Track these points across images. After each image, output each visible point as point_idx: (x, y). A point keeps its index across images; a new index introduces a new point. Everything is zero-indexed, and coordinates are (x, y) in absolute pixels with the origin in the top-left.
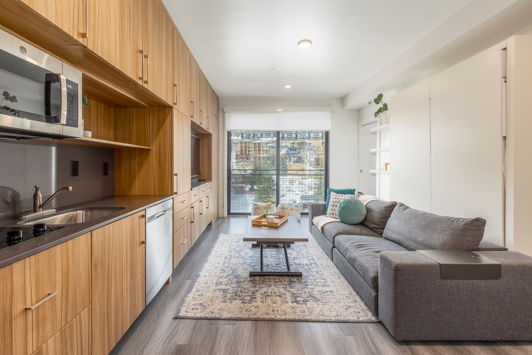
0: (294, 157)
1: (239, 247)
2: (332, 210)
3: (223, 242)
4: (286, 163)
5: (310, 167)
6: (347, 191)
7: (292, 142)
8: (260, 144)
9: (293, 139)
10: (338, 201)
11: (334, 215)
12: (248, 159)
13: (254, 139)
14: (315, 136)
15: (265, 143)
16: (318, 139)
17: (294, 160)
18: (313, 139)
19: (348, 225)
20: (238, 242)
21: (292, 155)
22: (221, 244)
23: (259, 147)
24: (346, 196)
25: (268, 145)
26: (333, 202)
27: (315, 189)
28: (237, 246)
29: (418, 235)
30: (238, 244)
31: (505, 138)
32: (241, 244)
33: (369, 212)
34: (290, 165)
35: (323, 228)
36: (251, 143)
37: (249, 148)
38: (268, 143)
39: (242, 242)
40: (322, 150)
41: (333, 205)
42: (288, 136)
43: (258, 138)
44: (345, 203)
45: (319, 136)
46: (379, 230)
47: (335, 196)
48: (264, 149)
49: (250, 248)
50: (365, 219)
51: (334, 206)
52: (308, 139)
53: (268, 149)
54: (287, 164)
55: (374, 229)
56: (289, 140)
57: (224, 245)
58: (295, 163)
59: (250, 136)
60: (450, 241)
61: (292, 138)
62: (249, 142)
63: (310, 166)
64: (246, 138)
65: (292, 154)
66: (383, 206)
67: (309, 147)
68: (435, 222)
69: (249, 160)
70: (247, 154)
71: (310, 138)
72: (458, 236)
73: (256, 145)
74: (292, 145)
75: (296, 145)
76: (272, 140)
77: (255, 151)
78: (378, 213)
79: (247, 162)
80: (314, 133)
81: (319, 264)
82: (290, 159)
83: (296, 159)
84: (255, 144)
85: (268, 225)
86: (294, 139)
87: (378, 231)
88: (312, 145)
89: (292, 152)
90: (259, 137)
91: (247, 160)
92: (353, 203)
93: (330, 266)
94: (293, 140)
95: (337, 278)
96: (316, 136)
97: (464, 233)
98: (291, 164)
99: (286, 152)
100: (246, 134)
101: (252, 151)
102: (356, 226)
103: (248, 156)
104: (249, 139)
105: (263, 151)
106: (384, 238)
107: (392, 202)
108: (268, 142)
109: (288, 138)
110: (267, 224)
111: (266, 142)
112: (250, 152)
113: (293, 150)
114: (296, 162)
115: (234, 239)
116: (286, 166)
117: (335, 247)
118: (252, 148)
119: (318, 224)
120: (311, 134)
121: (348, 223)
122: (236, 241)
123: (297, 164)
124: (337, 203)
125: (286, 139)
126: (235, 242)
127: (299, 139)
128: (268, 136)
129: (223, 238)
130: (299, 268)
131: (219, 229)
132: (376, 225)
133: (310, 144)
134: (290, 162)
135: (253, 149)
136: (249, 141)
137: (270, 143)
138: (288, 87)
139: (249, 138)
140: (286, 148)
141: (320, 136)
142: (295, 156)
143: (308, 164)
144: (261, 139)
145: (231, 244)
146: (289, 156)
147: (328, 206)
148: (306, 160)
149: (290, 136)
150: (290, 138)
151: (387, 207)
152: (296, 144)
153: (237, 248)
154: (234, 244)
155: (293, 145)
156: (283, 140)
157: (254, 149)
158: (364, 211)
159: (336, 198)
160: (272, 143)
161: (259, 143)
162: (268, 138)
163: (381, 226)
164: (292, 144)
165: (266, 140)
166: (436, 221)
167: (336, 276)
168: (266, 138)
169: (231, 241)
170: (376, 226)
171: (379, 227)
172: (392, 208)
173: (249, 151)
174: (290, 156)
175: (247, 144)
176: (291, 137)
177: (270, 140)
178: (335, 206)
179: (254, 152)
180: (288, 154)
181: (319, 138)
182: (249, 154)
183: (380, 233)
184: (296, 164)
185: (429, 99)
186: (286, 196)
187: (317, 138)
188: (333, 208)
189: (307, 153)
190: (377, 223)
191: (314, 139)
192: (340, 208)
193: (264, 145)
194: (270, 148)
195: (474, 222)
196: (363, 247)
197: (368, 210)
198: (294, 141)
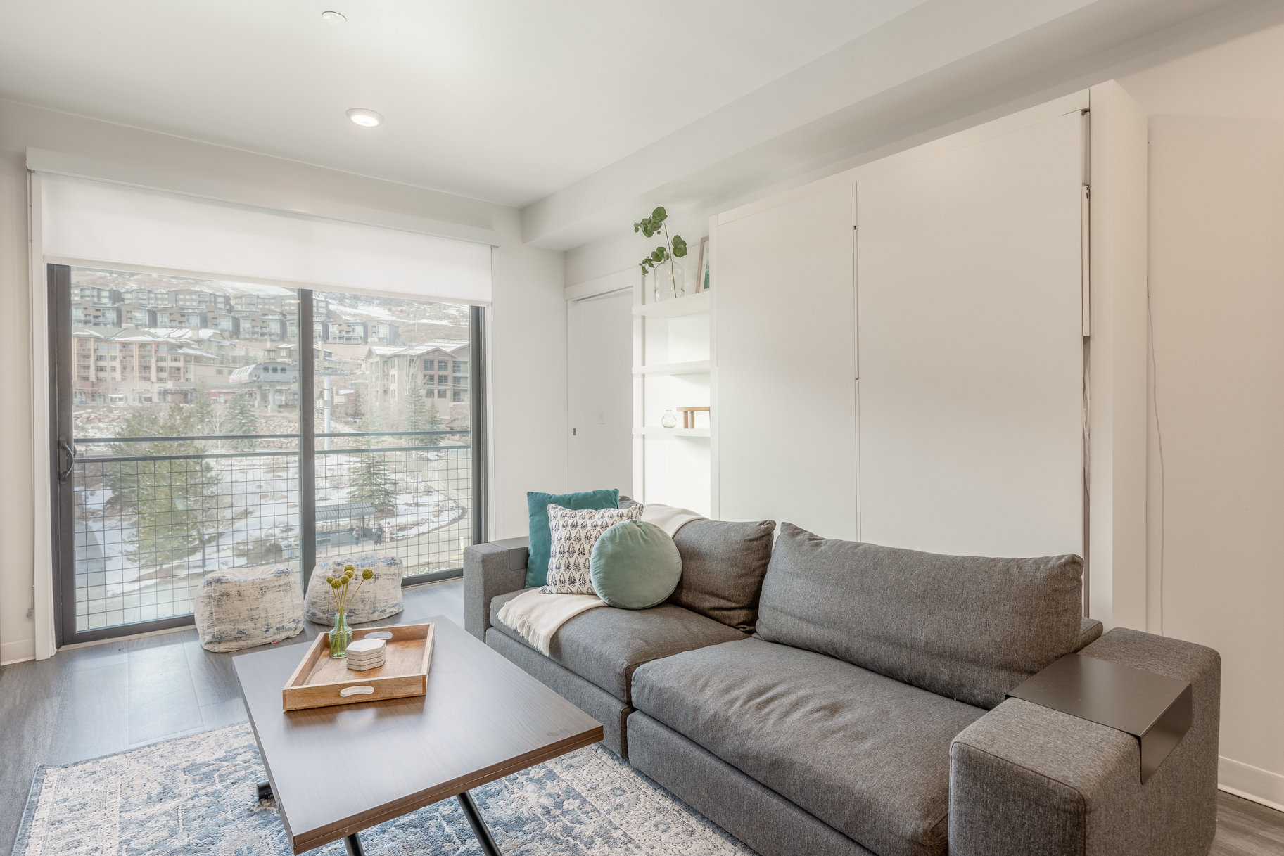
0: (280, 391)
1: (188, 822)
2: (568, 568)
3: (72, 826)
4: (252, 409)
5: (331, 422)
6: (598, 496)
7: (269, 345)
8: (148, 348)
9: (273, 337)
10: (583, 533)
11: (578, 583)
12: (93, 396)
13: (119, 329)
14: (344, 333)
15: (167, 343)
16: (352, 341)
17: (278, 403)
18: (337, 341)
19: (637, 614)
20: (165, 794)
21: (271, 386)
22: (63, 842)
23: (142, 357)
24: (606, 515)
25: (180, 351)
26: (569, 539)
27: (353, 486)
28: (172, 824)
29: (907, 623)
30: (169, 805)
31: (1086, 340)
32: (191, 803)
33: (691, 559)
34: (264, 417)
35: (555, 642)
36: (107, 341)
37: (100, 358)
38: (180, 347)
39: (194, 787)
40: (367, 373)
41: (571, 549)
42: (253, 327)
43: (137, 325)
44: (618, 540)
45: (355, 335)
46: (731, 613)
47: (567, 518)
48: (162, 364)
49: (252, 813)
50: (680, 586)
51: (574, 552)
52: (322, 340)
53: (180, 364)
54: (256, 414)
55: (716, 612)
56: (256, 339)
57: (79, 843)
58: (282, 410)
59: (100, 319)
60: (1022, 634)
61: (270, 335)
62: (97, 339)
63: (331, 419)
64: (86, 323)
65: (272, 384)
66: (739, 538)
67: (326, 364)
68: (951, 579)
69: (99, 401)
70: (93, 378)
71: (328, 338)
72: (1041, 614)
73: (132, 351)
74: (269, 354)
75: (283, 357)
76: (195, 338)
77: (128, 370)
78: (724, 560)
79: (93, 407)
80: (340, 325)
81: (585, 790)
82: (264, 398)
83: (286, 397)
84: (125, 345)
85: (379, 697)
86: (277, 338)
87: (729, 617)
88: (334, 358)
89: (271, 376)
90: (141, 325)
91: (93, 400)
92: (643, 538)
93: (624, 787)
94: (272, 340)
95: (684, 836)
96: (348, 332)
97: (1053, 604)
98: (268, 415)
99: (251, 374)
100: (86, 309)
101: (114, 369)
102: (659, 610)
103: (93, 385)
104: (97, 327)
105: (160, 370)
106: (765, 641)
107: (763, 523)
108: (181, 343)
109: (253, 333)
110: (370, 690)
111: (173, 341)
112: (101, 374)
113: (275, 370)
114: (286, 406)
115: (138, 782)
116: (252, 420)
117: (634, 710)
118: (114, 358)
119: (529, 627)
120: (330, 326)
121: (635, 606)
122: (156, 790)
123: (289, 412)
124: (583, 541)
125: (247, 336)
126: (150, 800)
127: (292, 339)
128: (180, 322)
129: (65, 791)
130: (529, 846)
131: (21, 738)
132: (724, 598)
133: (329, 354)
134: (266, 407)
135: (117, 364)
136: (97, 334)
137: (189, 346)
138: (365, 121)
139: (96, 324)
140: (247, 363)
141: (358, 333)
142: (283, 388)
143: (326, 412)
144: (152, 330)
145: (130, 821)
146: (260, 387)
147: (546, 556)
148: (321, 401)
149: (261, 328)
150: (262, 335)
151: (751, 540)
152: (283, 353)
153: (174, 833)
154: (149, 811)
155: (272, 355)
156: (238, 338)
157: (122, 362)
158: (676, 561)
159: (574, 526)
160: (196, 347)
161: (143, 345)
162: (181, 328)
163: (738, 602)
164: (269, 351)
165: (172, 335)
166: (952, 574)
167: (674, 830)
168: (171, 327)
169: (118, 800)
170: (723, 603)
171: (734, 605)
172: (765, 541)
173: (101, 369)
174: (265, 390)
175: (91, 345)
176: (264, 330)
177: (186, 337)
178: (576, 555)
179: (122, 373)
180: (257, 384)
181: (355, 339)
182: (98, 378)
183: (736, 622)
184: (286, 414)
185: (853, 228)
186: (258, 514)
187: (348, 339)
188: (572, 561)
189: (322, 382)
190: (726, 594)
191: (341, 341)
192: (602, 561)
193: (163, 352)
194: (186, 361)
195: (1067, 567)
196: (772, 699)
197: (687, 554)
198: (275, 344)
